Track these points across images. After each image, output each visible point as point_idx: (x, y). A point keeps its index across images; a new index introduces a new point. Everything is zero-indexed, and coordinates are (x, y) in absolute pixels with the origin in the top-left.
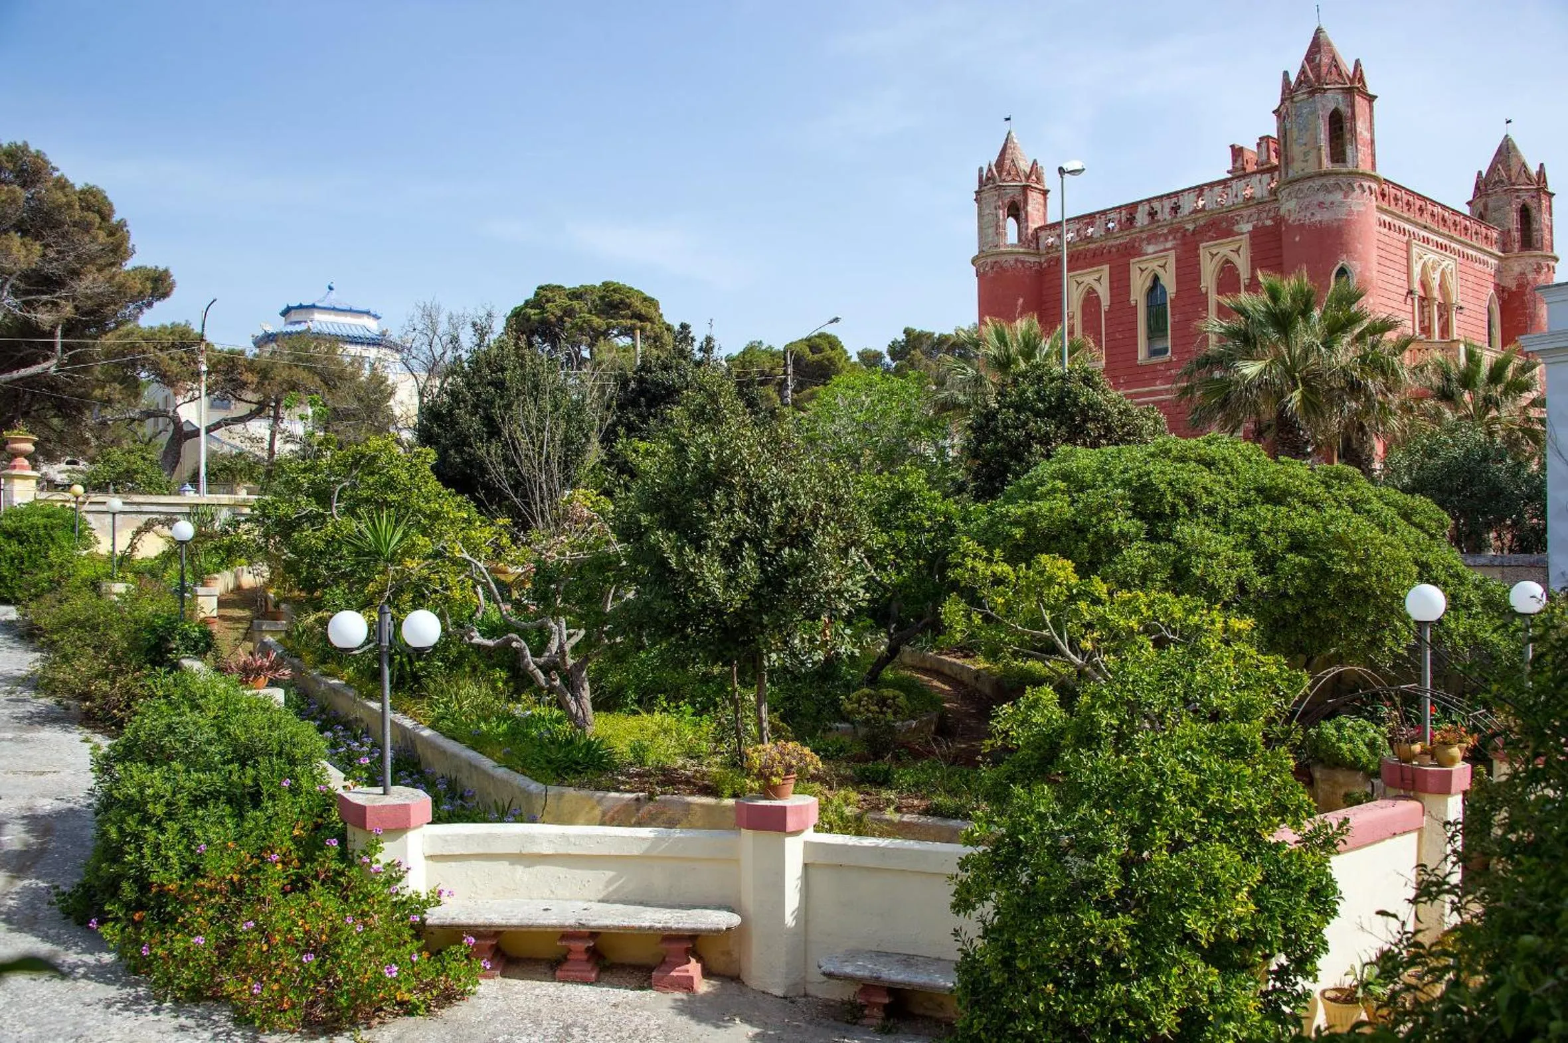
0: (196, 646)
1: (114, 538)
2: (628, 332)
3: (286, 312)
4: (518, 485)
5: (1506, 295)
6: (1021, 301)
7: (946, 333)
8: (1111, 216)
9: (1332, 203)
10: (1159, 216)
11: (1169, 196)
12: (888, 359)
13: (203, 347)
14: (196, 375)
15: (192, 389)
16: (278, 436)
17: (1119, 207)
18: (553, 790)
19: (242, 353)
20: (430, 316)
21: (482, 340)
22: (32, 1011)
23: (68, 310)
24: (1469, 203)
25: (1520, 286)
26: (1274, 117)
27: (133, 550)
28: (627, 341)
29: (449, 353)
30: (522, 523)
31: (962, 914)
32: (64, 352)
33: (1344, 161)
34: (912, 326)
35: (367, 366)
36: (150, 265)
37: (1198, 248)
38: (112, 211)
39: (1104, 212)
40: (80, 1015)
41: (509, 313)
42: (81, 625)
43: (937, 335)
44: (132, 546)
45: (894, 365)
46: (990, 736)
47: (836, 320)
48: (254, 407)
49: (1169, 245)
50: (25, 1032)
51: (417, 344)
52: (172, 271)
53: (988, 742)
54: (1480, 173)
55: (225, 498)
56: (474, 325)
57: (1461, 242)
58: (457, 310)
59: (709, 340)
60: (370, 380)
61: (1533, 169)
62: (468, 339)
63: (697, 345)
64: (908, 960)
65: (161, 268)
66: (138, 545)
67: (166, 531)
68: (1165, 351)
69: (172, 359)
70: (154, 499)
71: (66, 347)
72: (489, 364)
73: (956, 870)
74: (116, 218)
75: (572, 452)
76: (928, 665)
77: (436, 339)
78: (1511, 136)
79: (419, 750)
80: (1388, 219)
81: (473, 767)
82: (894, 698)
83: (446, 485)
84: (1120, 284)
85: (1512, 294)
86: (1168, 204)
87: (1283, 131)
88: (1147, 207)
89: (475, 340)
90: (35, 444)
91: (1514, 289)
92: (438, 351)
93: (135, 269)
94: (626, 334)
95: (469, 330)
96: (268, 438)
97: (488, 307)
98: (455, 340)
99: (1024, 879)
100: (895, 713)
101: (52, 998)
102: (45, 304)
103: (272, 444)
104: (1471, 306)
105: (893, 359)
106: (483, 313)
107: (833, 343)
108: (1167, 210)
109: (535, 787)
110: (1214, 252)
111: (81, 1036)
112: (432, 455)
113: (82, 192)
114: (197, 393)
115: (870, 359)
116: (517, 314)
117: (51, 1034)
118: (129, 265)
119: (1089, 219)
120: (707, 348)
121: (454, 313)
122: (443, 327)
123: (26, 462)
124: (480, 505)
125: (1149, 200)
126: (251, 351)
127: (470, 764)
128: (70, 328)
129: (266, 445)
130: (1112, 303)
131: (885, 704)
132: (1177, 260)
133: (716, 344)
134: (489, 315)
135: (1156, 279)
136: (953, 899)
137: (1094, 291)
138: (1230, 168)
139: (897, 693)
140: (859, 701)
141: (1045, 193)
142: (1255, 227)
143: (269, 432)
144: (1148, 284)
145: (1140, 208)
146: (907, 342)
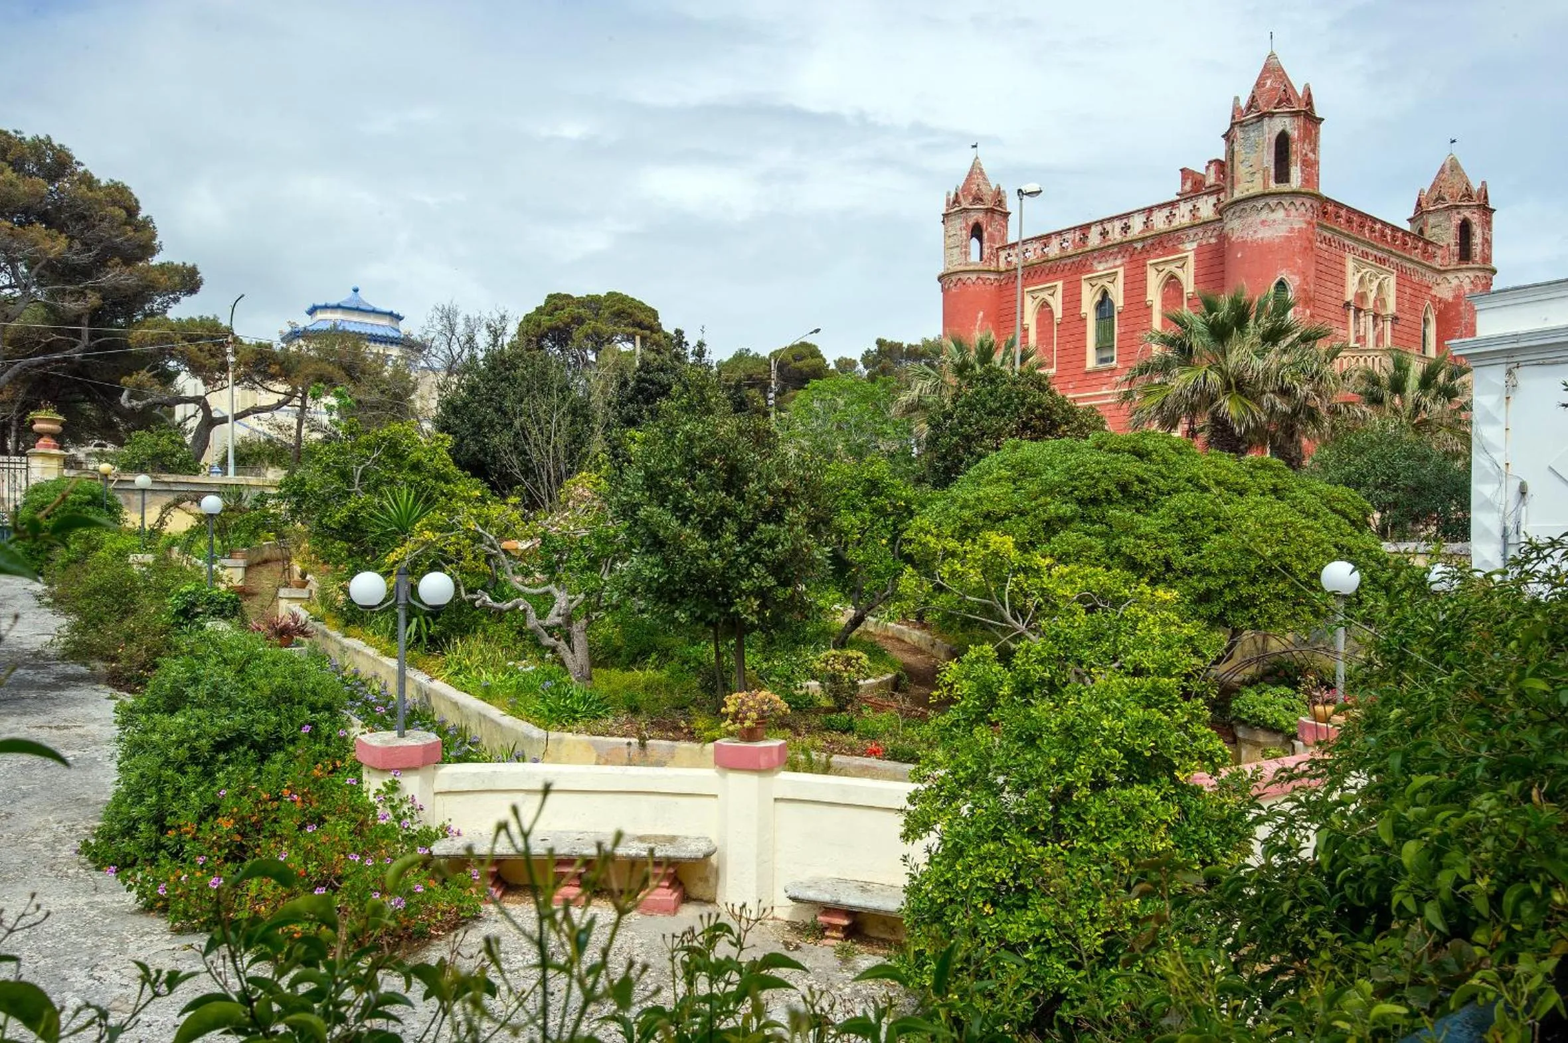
0: (222, 611)
1: (143, 514)
2: (630, 338)
3: (312, 311)
4: (528, 471)
5: (1442, 305)
6: (981, 314)
7: (914, 343)
8: (1067, 236)
9: (1274, 221)
10: (1110, 236)
11: (1119, 217)
12: (861, 366)
13: (230, 339)
14: (224, 368)
15: (220, 379)
16: (305, 425)
17: (1074, 228)
18: (553, 735)
19: (270, 346)
20: (448, 317)
21: (496, 341)
22: (49, 943)
23: (94, 299)
24: (1410, 220)
25: (1457, 297)
26: (1223, 141)
27: (161, 525)
28: (629, 346)
29: (466, 350)
30: (532, 504)
31: (910, 842)
32: (91, 339)
33: (1288, 181)
34: (883, 337)
35: (390, 363)
36: (178, 262)
37: (1145, 265)
38: (138, 208)
39: (1059, 233)
40: (97, 946)
41: (521, 319)
42: (108, 592)
43: (905, 346)
44: (161, 521)
45: (866, 372)
46: (937, 688)
47: (817, 331)
48: (281, 397)
49: (1118, 262)
50: (42, 963)
51: (436, 343)
52: (199, 269)
53: (936, 693)
54: (1422, 191)
55: (253, 480)
56: (489, 327)
57: (1399, 256)
58: (474, 315)
59: (701, 345)
60: (392, 377)
61: (1476, 186)
62: (483, 339)
63: (690, 350)
64: (864, 888)
65: (189, 264)
66: (167, 520)
67: (195, 509)
68: (1112, 359)
69: (201, 350)
70: (182, 478)
71: (93, 336)
72: (504, 362)
73: (906, 803)
74: (142, 215)
75: (577, 442)
76: (890, 634)
77: (454, 340)
78: (1456, 155)
79: (433, 703)
80: (1328, 235)
81: (483, 717)
82: (858, 658)
83: (463, 469)
84: (1072, 300)
85: (1448, 305)
86: (1118, 225)
87: (1231, 153)
88: (1099, 228)
89: (490, 340)
90: (63, 424)
91: (1450, 300)
92: (456, 349)
93: (162, 265)
94: (628, 340)
95: (484, 331)
96: (295, 426)
97: (502, 312)
98: (471, 340)
99: (965, 811)
100: (858, 672)
101: (69, 932)
102: (72, 293)
103: (299, 432)
104: (1407, 316)
105: (866, 367)
106: (496, 316)
107: (813, 352)
108: (1118, 230)
109: (537, 733)
110: (1160, 268)
111: (97, 965)
112: (449, 442)
113: (108, 187)
114: (226, 384)
115: (845, 365)
116: (528, 318)
117: (68, 965)
118: (156, 261)
119: (1045, 239)
120: (700, 351)
121: (471, 317)
122: (460, 328)
123: (52, 443)
124: (493, 487)
125: (1102, 222)
126: (278, 346)
127: (480, 714)
128: (96, 317)
129: (294, 432)
130: (1064, 316)
131: (850, 664)
132: (1125, 277)
133: (708, 348)
134: (503, 318)
135: (1105, 293)
136: (903, 830)
137: (1048, 305)
138: (1179, 191)
139: (860, 654)
140: (826, 662)
141: (1006, 215)
142: (1200, 246)
143: (296, 421)
144: (1098, 298)
145: (1093, 228)
146: (880, 352)
